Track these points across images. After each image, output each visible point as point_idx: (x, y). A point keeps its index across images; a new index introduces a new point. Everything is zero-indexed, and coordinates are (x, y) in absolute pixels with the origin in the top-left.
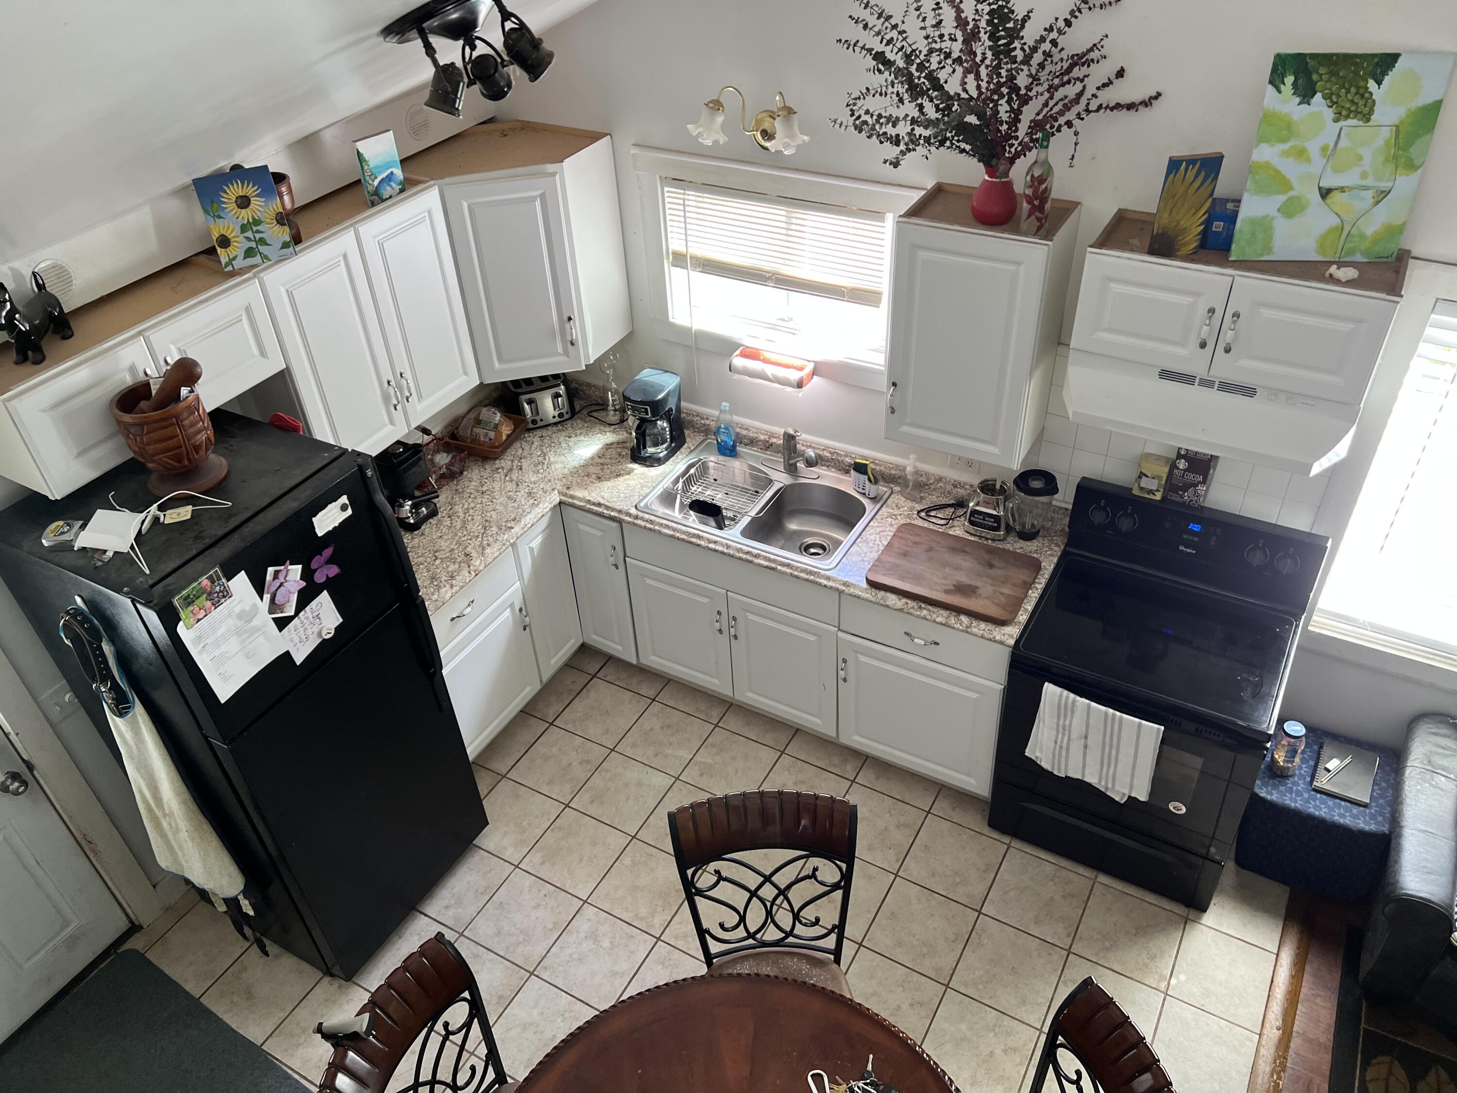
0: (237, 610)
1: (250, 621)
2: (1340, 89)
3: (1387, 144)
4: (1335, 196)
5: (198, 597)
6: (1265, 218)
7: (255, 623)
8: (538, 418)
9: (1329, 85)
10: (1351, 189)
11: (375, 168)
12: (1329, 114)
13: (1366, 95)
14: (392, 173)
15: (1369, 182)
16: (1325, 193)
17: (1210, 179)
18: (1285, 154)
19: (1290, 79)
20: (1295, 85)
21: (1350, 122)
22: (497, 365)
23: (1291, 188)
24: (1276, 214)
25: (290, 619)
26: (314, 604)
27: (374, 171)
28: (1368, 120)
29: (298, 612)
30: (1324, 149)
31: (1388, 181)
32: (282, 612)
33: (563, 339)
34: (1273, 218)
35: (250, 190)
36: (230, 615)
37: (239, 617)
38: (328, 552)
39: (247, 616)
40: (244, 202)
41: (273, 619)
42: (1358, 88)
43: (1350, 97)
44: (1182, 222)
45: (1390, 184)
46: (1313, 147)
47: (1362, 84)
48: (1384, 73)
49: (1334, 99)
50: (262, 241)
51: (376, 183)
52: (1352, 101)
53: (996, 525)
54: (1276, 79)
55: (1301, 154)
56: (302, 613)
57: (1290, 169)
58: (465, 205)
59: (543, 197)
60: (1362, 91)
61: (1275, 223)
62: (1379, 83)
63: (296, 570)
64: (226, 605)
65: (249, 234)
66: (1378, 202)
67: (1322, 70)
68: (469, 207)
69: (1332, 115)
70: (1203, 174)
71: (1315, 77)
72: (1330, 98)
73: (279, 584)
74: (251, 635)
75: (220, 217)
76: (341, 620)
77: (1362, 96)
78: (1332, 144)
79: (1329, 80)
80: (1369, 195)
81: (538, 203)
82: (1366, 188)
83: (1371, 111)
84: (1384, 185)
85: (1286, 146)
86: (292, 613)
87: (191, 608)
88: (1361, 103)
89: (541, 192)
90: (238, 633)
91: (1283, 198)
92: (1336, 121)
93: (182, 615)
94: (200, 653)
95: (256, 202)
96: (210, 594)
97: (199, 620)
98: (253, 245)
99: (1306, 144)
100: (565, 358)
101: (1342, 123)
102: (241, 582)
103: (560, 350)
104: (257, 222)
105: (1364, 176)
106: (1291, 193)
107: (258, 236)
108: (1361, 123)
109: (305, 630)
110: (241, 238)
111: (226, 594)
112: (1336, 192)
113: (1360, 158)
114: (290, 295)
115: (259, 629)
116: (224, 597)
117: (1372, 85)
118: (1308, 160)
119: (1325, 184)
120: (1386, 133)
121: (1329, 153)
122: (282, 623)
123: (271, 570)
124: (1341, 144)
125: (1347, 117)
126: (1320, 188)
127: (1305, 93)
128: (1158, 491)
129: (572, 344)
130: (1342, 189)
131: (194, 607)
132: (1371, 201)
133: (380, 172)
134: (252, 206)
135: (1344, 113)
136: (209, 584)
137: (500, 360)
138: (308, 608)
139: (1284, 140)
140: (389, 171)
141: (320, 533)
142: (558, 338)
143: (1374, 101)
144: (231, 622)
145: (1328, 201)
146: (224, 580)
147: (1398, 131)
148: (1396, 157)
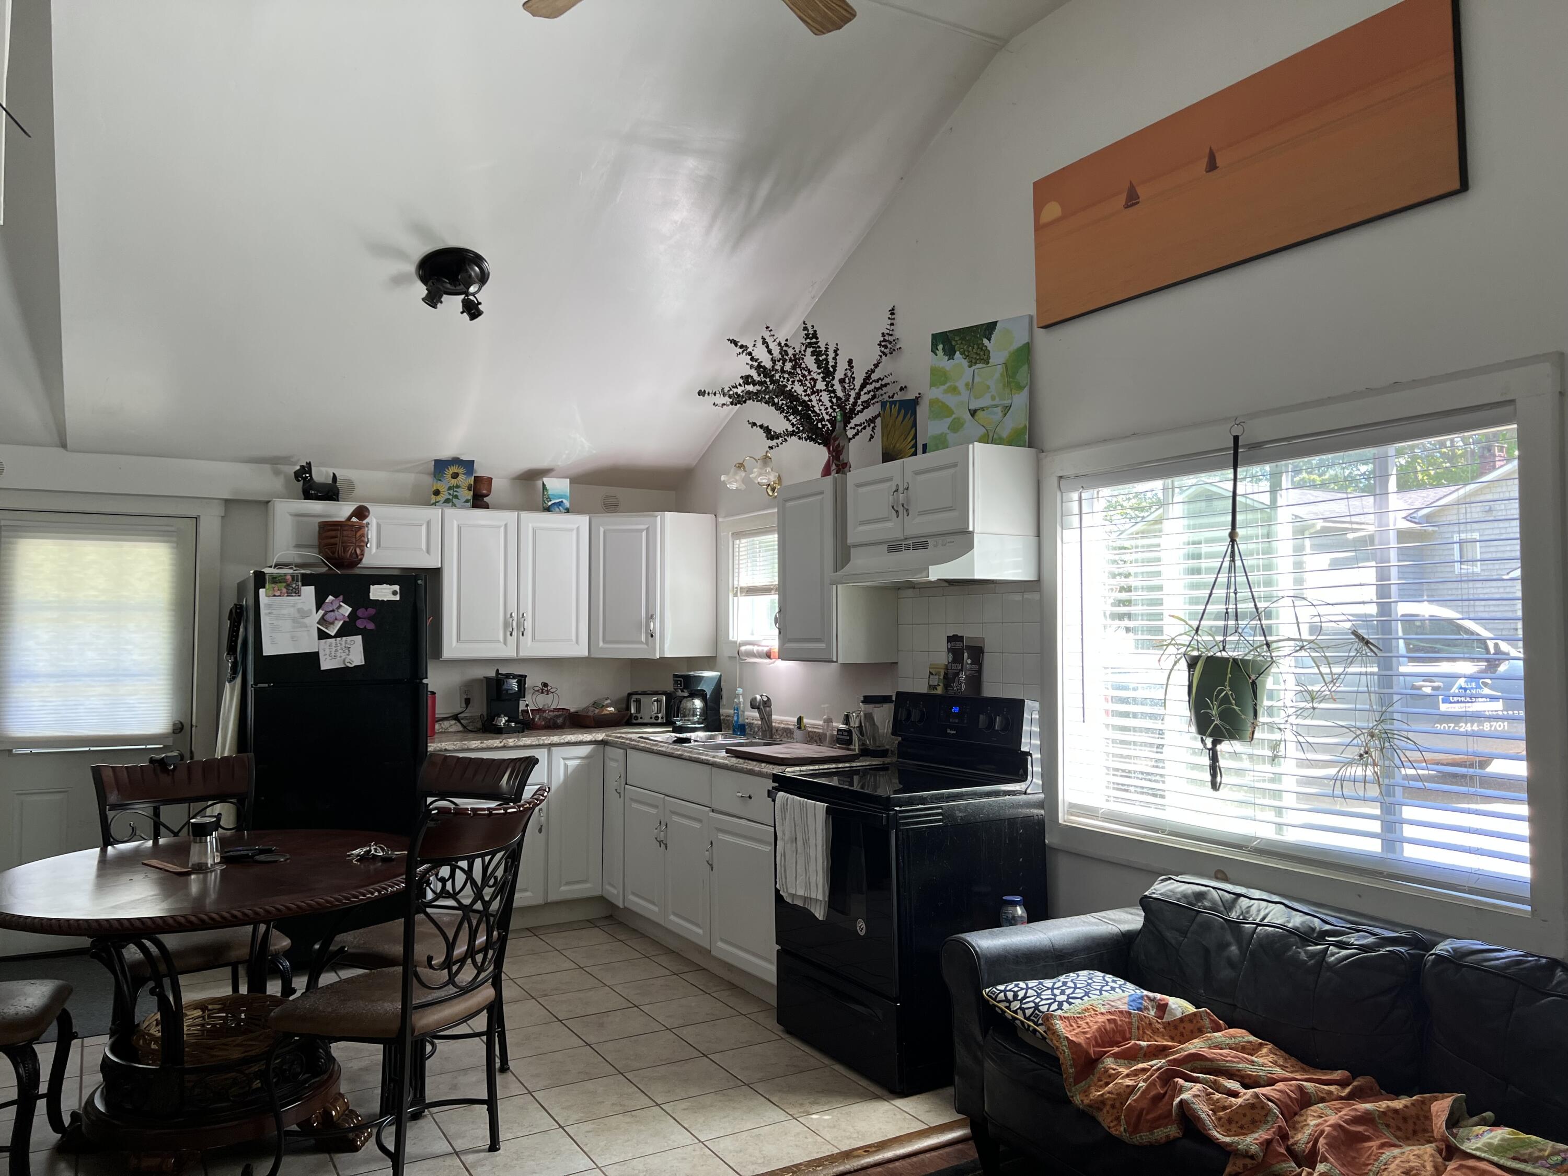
0: (299, 606)
1: (303, 617)
2: (968, 347)
3: (1002, 375)
4: (980, 414)
5: (280, 582)
6: (942, 434)
7: (307, 621)
8: (639, 716)
9: (962, 346)
10: (987, 408)
11: (552, 495)
12: (965, 363)
13: (984, 348)
14: (562, 502)
15: (997, 402)
16: (973, 413)
17: (909, 415)
18: (946, 392)
19: (940, 347)
20: (944, 349)
21: (978, 366)
22: (601, 644)
23: (953, 413)
24: (948, 431)
25: (329, 637)
26: (350, 638)
27: (550, 497)
28: (988, 363)
29: (336, 636)
30: (967, 385)
31: (1008, 399)
32: (326, 628)
33: (646, 632)
34: (946, 434)
35: (461, 470)
36: (294, 606)
37: (299, 610)
38: (372, 611)
39: (304, 614)
40: (455, 476)
41: (318, 628)
42: (978, 345)
43: (974, 351)
44: (898, 445)
45: (1009, 401)
46: (961, 385)
47: (980, 342)
48: (991, 334)
49: (966, 353)
50: (456, 497)
51: (550, 503)
52: (976, 353)
53: (848, 738)
54: (934, 350)
55: (954, 390)
56: (339, 639)
57: (951, 401)
58: (602, 530)
59: (647, 529)
60: (980, 346)
61: (948, 436)
62: (989, 340)
63: (346, 610)
64: (294, 599)
65: (451, 492)
66: (1005, 415)
67: (957, 338)
68: (604, 532)
69: (967, 364)
70: (903, 411)
71: (954, 343)
72: (964, 353)
73: (331, 609)
74: (301, 627)
75: (440, 480)
76: (363, 663)
77: (982, 349)
78: (971, 382)
79: (962, 343)
80: (999, 410)
81: (644, 534)
82: (996, 406)
83: (989, 358)
84: (1007, 402)
85: (945, 387)
86: (333, 634)
87: (273, 585)
88: (982, 353)
89: (646, 526)
90: (294, 620)
91: (949, 420)
92: (970, 366)
93: (267, 586)
94: (266, 614)
95: (461, 477)
96: (288, 585)
97: (275, 596)
98: (451, 497)
99: (957, 384)
100: (645, 646)
101: (974, 367)
102: (309, 592)
103: (643, 639)
104: (458, 487)
105: (993, 398)
106: (954, 416)
107: (455, 493)
108: (984, 365)
109: (336, 650)
110: (446, 493)
111: (298, 593)
112: (979, 411)
113: (988, 387)
114: (459, 528)
115: (307, 627)
116: (295, 593)
117: (985, 341)
118: (959, 393)
119: (972, 407)
120: (1000, 369)
121: (970, 387)
122: (322, 635)
123: (331, 598)
124: (976, 380)
125: (976, 363)
126: (969, 410)
127: (950, 353)
128: (938, 685)
129: (652, 636)
130: (983, 409)
131: (276, 587)
132: (1001, 414)
133: (554, 499)
134: (458, 478)
135: (973, 361)
136: (290, 579)
137: (604, 641)
138: (344, 638)
139: (944, 383)
140: (560, 500)
141: (373, 596)
142: (643, 630)
143: (989, 351)
144: (292, 611)
145: (976, 417)
146: (300, 583)
147: (1006, 367)
148: (1009, 383)
